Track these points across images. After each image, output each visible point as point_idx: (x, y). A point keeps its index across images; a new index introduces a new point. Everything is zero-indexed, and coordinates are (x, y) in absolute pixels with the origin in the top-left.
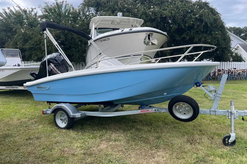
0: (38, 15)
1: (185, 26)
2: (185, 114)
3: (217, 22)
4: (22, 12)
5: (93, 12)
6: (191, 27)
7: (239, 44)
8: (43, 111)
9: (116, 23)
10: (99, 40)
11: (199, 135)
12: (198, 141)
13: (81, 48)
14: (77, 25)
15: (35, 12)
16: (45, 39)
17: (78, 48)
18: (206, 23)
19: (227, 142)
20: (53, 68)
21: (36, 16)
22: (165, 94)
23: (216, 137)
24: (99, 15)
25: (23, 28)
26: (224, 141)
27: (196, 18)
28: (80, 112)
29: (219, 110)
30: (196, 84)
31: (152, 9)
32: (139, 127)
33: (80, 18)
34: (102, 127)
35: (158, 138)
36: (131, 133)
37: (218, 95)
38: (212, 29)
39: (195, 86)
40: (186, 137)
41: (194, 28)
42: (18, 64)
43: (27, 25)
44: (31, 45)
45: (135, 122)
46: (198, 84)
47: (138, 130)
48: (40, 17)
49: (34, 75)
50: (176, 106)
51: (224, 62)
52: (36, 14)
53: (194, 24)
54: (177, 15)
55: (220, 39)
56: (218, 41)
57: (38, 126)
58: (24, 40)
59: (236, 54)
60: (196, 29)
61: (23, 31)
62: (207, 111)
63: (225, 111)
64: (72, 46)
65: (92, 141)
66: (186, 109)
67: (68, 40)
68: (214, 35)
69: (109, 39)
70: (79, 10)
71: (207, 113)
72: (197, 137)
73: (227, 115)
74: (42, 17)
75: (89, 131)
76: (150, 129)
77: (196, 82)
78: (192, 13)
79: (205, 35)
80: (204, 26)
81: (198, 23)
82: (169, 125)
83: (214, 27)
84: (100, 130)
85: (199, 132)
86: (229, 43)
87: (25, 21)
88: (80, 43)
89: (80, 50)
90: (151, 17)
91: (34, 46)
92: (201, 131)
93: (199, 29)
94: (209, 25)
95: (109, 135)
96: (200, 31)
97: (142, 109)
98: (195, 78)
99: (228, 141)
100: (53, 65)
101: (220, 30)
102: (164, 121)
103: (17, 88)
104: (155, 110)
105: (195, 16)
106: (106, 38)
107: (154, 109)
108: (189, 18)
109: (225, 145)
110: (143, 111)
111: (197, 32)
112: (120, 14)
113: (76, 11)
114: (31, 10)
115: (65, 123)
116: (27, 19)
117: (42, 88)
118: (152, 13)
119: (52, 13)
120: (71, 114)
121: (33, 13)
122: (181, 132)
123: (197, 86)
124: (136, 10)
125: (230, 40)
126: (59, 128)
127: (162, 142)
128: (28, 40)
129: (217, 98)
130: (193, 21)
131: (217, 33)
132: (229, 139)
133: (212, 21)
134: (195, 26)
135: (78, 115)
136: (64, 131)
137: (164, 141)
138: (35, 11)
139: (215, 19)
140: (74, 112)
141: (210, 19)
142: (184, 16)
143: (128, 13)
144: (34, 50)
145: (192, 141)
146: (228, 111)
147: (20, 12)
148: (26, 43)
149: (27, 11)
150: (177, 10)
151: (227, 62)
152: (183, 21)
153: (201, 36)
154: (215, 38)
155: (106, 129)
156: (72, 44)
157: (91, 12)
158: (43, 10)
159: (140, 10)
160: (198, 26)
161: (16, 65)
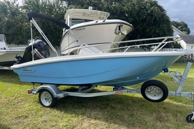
0: (19, 6)
1: (139, 19)
2: (155, 95)
3: (164, 17)
4: (6, 3)
5: (65, 5)
6: (144, 20)
7: (179, 35)
8: (28, 91)
9: (87, 15)
10: (75, 29)
11: (164, 113)
12: (166, 119)
13: (56, 35)
14: (53, 16)
15: (17, 4)
16: (31, 27)
17: (53, 35)
18: (156, 18)
19: (189, 119)
20: (37, 52)
21: (18, 7)
22: (138, 78)
23: (179, 115)
24: (73, 8)
25: (6, 17)
26: (187, 118)
27: (148, 14)
28: (63, 93)
29: (184, 93)
30: (164, 70)
31: (114, 5)
32: (113, 105)
33: (55, 9)
34: (81, 105)
35: (132, 116)
36: (108, 111)
37: (183, 80)
38: (160, 22)
39: (163, 71)
40: (154, 114)
41: (146, 21)
42: (4, 48)
43: (10, 14)
44: (13, 31)
45: (109, 100)
46: (166, 70)
47: (113, 108)
48: (21, 7)
49: (19, 58)
50: (148, 89)
51: (167, 49)
52: (17, 5)
53: (146, 18)
54: (133, 10)
55: (165, 31)
56: (164, 32)
57: (24, 104)
58: (8, 27)
59: (176, 42)
60: (148, 22)
61: (7, 19)
62: (173, 93)
63: (189, 94)
64: (48, 33)
65: (75, 119)
66: (157, 92)
67: (45, 28)
68: (161, 27)
69: (84, 29)
70: (54, 3)
71: (173, 95)
72: (163, 115)
73: (190, 97)
74: (23, 8)
75: (71, 109)
76: (122, 107)
77: (164, 68)
78: (145, 9)
79: (154, 27)
80: (154, 20)
81: (150, 18)
82: (137, 103)
83: (162, 21)
84: (80, 108)
85: (164, 111)
86: (172, 34)
87: (8, 11)
88: (54, 30)
89: (54, 36)
90: (113, 12)
91: (16, 32)
92: (165, 109)
93: (150, 22)
94: (158, 19)
95: (89, 113)
96: (151, 24)
97: (116, 90)
98: (164, 65)
99: (191, 119)
100: (37, 50)
101: (166, 24)
102: (132, 99)
103: (2, 68)
104: (128, 91)
105: (147, 12)
106: (82, 28)
107: (126, 90)
108: (142, 13)
109: (188, 122)
110: (117, 92)
111: (148, 24)
112: (90, 8)
113: (51, 4)
114: (13, 1)
115: (49, 102)
116: (10, 9)
117: (28, 70)
118: (114, 8)
119: (31, 4)
120: (55, 95)
121: (15, 5)
122: (149, 110)
123: (165, 72)
124: (101, 5)
125: (173, 32)
126: (44, 106)
127: (136, 120)
128: (11, 27)
129: (182, 82)
130: (145, 16)
131: (164, 25)
132: (191, 117)
133: (160, 16)
134: (147, 20)
135: (61, 95)
136: (48, 109)
137: (137, 119)
138: (17, 2)
139: (162, 15)
140: (57, 93)
141: (158, 14)
142: (139, 12)
143: (95, 7)
144: (16, 35)
145: (161, 118)
146: (191, 93)
147: (4, 3)
148: (9, 30)
149: (10, 3)
150: (133, 6)
151: (170, 48)
152: (138, 15)
153: (151, 28)
154: (162, 29)
155: (85, 107)
156: (48, 31)
157: (63, 5)
158: (23, 2)
159: (104, 5)
160: (149, 20)
161: (2, 49)
